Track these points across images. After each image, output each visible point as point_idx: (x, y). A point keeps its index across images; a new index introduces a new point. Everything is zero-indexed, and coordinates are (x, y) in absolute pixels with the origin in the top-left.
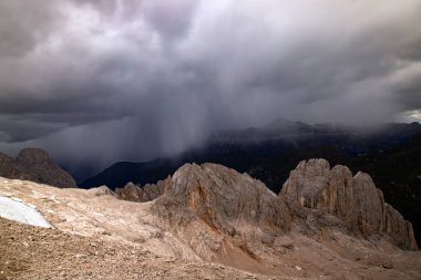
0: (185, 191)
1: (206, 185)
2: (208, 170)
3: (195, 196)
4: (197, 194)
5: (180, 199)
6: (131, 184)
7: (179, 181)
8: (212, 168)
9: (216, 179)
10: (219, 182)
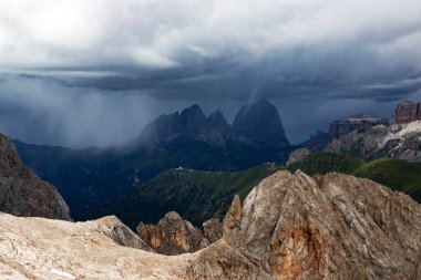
0: (270, 236)
1: (324, 227)
2: (335, 189)
3: (295, 250)
4: (301, 244)
5: (258, 253)
6: (174, 215)
7: (259, 211)
8: (346, 187)
9: (352, 214)
10: (361, 223)
